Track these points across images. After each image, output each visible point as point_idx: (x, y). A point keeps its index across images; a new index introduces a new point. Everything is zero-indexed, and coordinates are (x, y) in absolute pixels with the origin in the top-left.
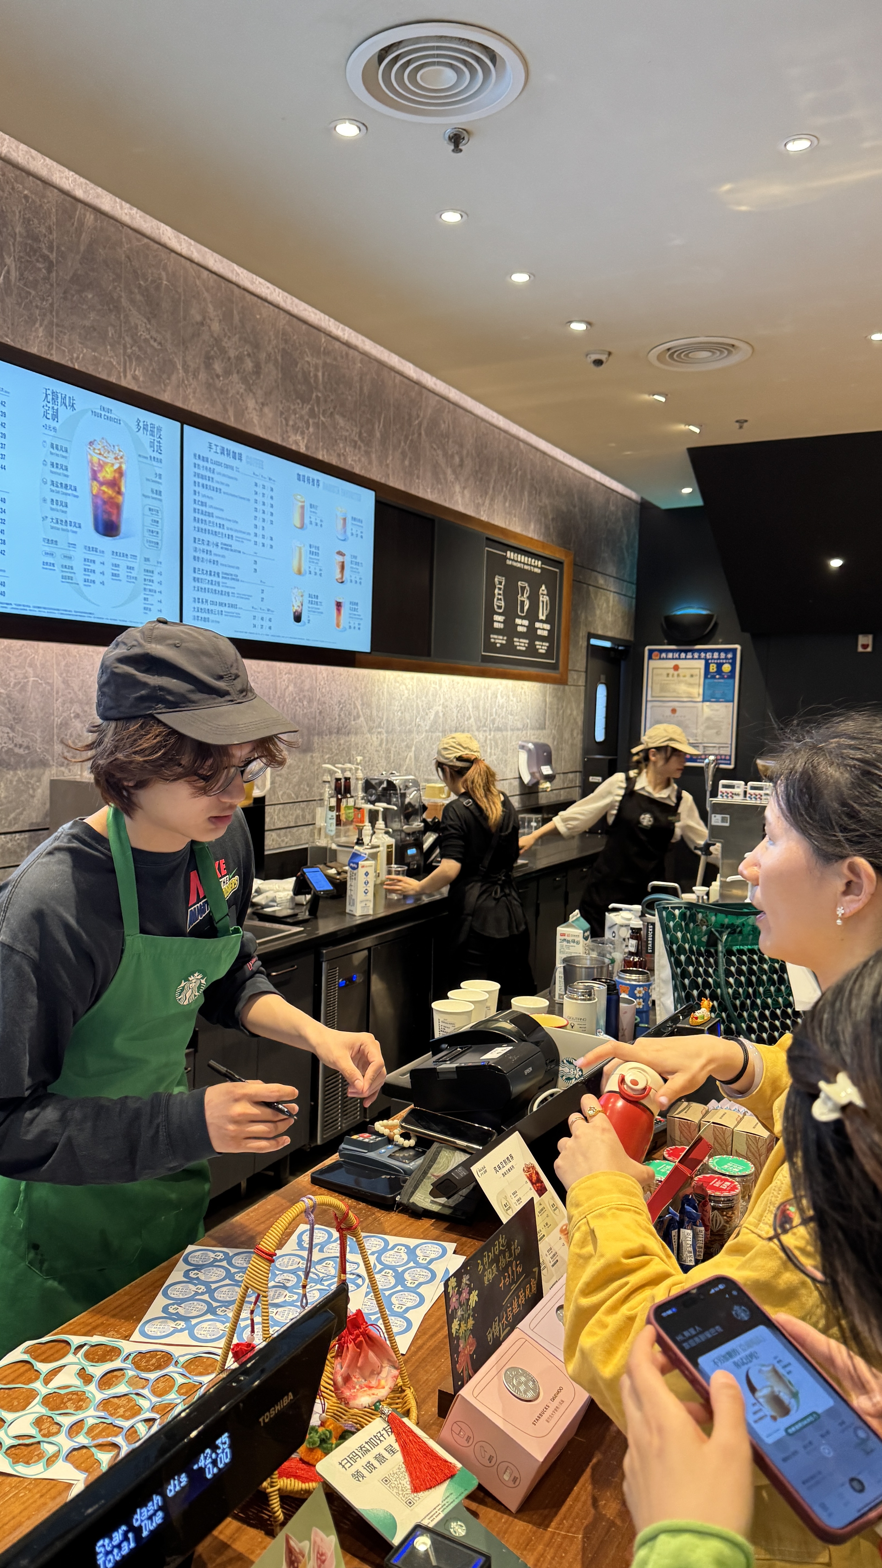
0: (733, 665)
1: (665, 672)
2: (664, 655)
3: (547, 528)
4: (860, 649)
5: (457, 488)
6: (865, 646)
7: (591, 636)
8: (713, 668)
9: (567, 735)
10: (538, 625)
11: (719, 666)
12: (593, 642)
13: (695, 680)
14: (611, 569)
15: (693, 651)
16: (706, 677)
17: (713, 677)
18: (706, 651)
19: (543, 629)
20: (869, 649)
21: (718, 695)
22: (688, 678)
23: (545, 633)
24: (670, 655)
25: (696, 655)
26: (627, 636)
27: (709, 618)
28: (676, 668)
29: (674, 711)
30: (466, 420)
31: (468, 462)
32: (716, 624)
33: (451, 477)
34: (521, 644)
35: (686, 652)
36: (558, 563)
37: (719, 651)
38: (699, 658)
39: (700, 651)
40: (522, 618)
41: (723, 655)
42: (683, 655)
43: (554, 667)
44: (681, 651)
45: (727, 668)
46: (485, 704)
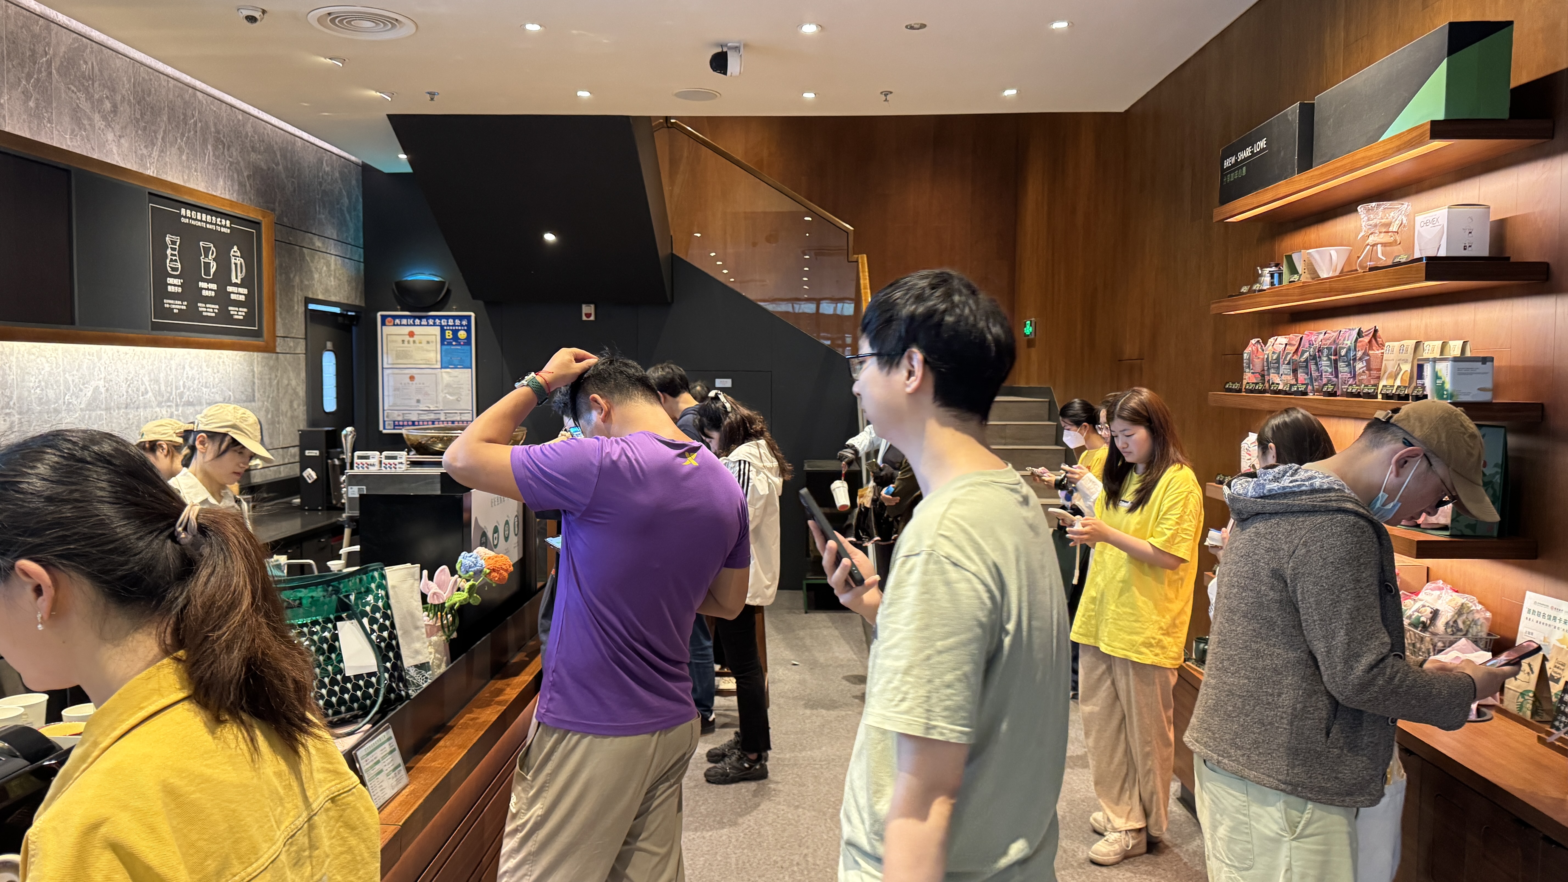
0: (468, 331)
1: (400, 338)
2: (397, 321)
3: (241, 185)
4: (584, 318)
5: (110, 136)
6: (588, 315)
7: (308, 301)
8: (449, 335)
9: (284, 407)
10: (230, 289)
11: (455, 332)
12: (312, 306)
13: (431, 347)
14: (331, 232)
15: (428, 317)
16: (442, 344)
17: (450, 344)
18: (440, 317)
19: (238, 294)
20: (592, 318)
21: (456, 362)
22: (424, 345)
23: (242, 298)
24: (404, 321)
25: (431, 322)
26: (358, 301)
27: (442, 284)
28: (411, 334)
29: (412, 378)
30: (118, 62)
31: (124, 108)
32: (448, 291)
33: (99, 123)
34: (209, 310)
35: (420, 318)
36: (256, 224)
37: (454, 318)
38: (435, 324)
39: (434, 317)
40: (208, 281)
41: (458, 322)
42: (417, 321)
43: (258, 334)
44: (415, 317)
45: (462, 335)
46: (167, 375)
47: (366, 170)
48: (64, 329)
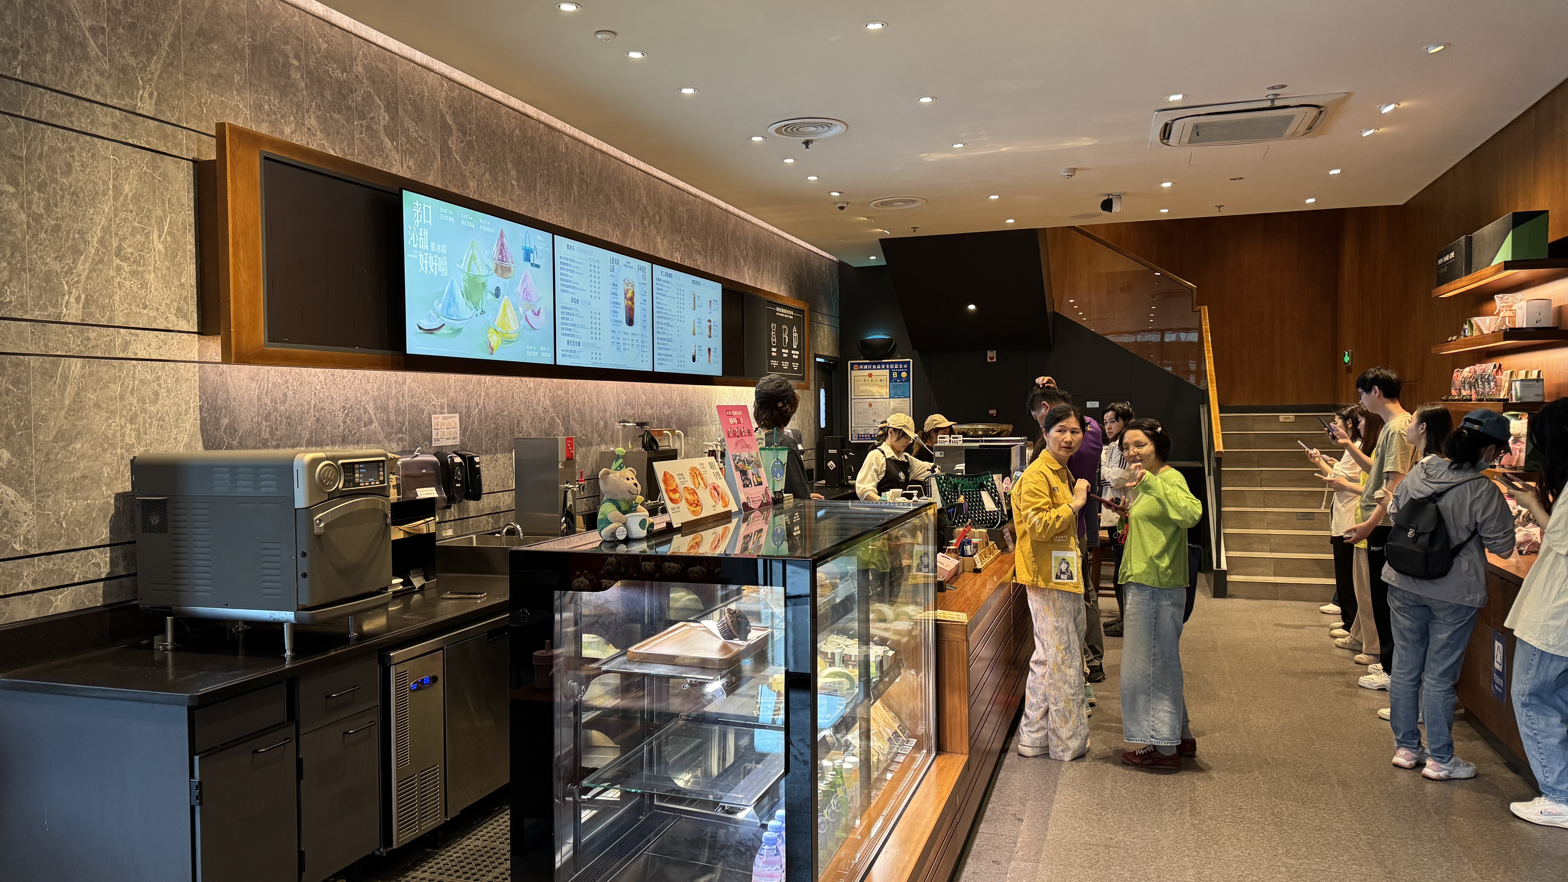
0: (908, 372)
1: (862, 378)
2: (861, 367)
3: (790, 287)
4: (989, 360)
5: (746, 270)
6: (992, 358)
7: (816, 356)
8: (895, 375)
9: (806, 424)
10: (793, 352)
11: (899, 373)
12: (818, 360)
13: (883, 383)
14: (825, 310)
15: (881, 364)
16: (890, 381)
17: (896, 381)
18: (889, 363)
19: (795, 354)
20: (994, 360)
21: (899, 394)
22: (879, 382)
23: (797, 357)
24: (866, 367)
25: (883, 367)
26: (836, 355)
27: (891, 341)
28: (870, 375)
29: (870, 405)
30: (748, 227)
31: (750, 253)
32: (895, 345)
33: (742, 263)
34: (785, 365)
35: (876, 364)
36: (801, 311)
37: (899, 363)
38: (885, 368)
39: (885, 363)
40: (785, 349)
41: (901, 366)
42: (874, 367)
43: (802, 378)
44: (873, 364)
45: (904, 375)
47: (842, 265)
48: (741, 379)
